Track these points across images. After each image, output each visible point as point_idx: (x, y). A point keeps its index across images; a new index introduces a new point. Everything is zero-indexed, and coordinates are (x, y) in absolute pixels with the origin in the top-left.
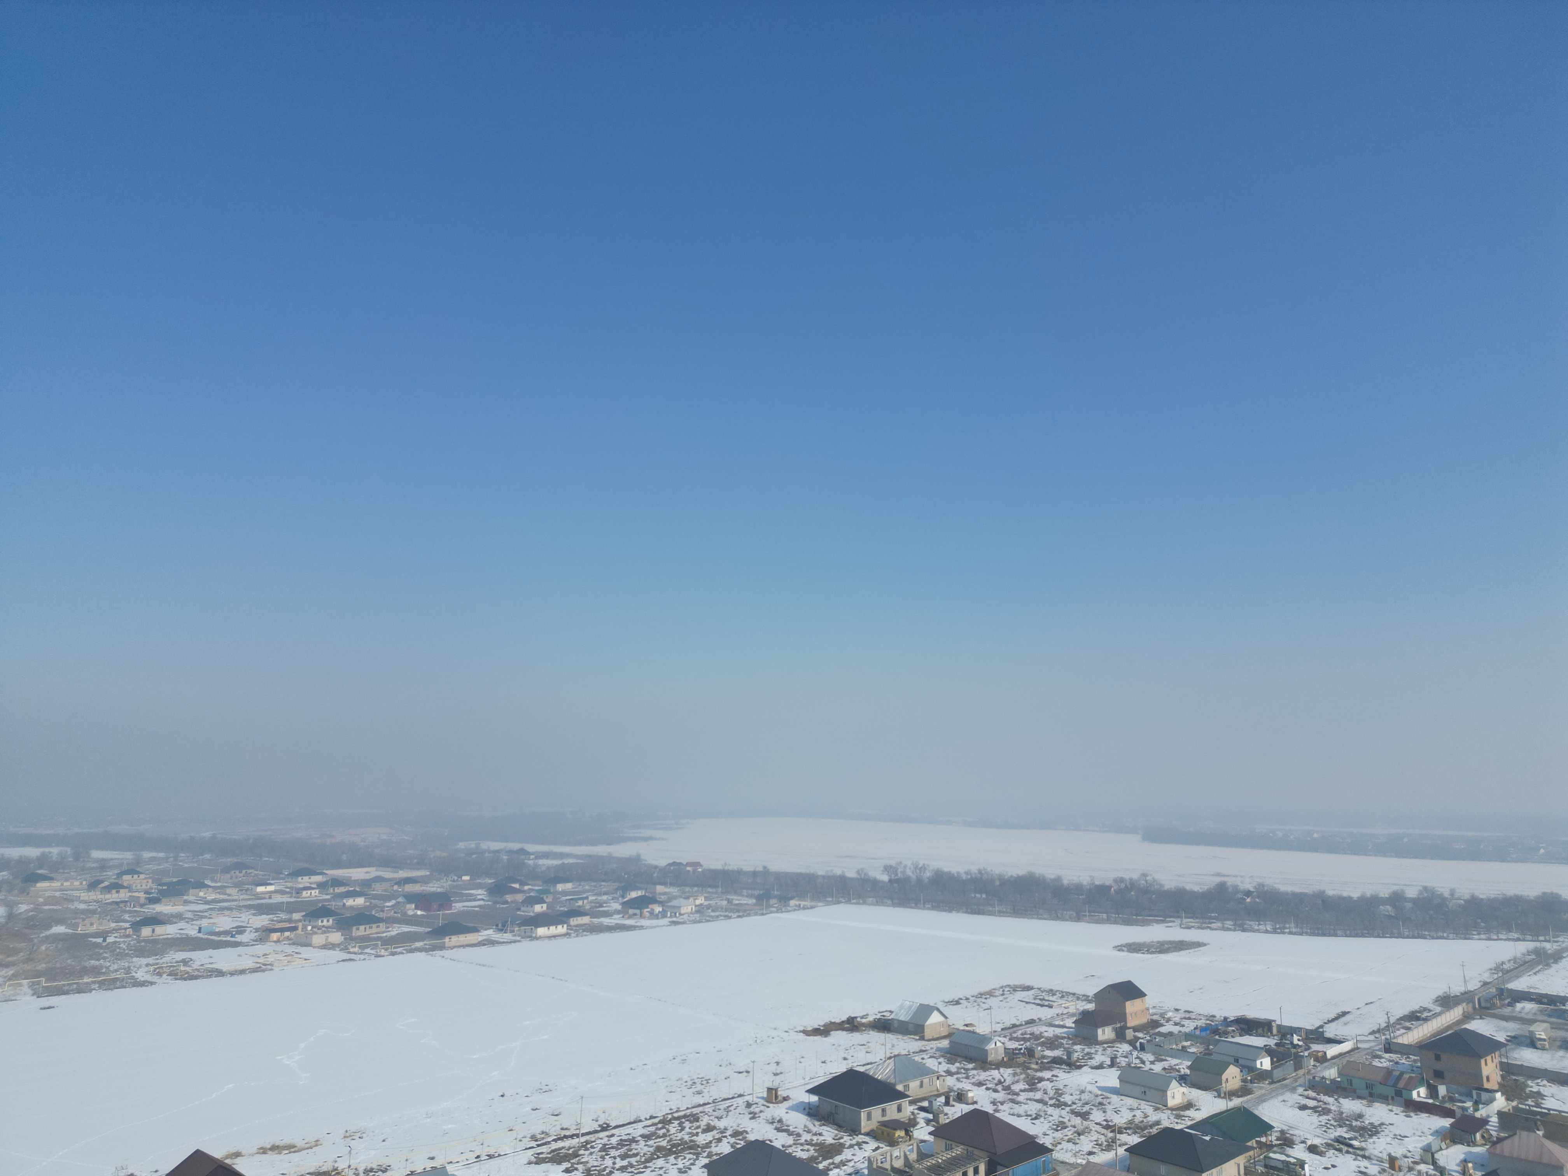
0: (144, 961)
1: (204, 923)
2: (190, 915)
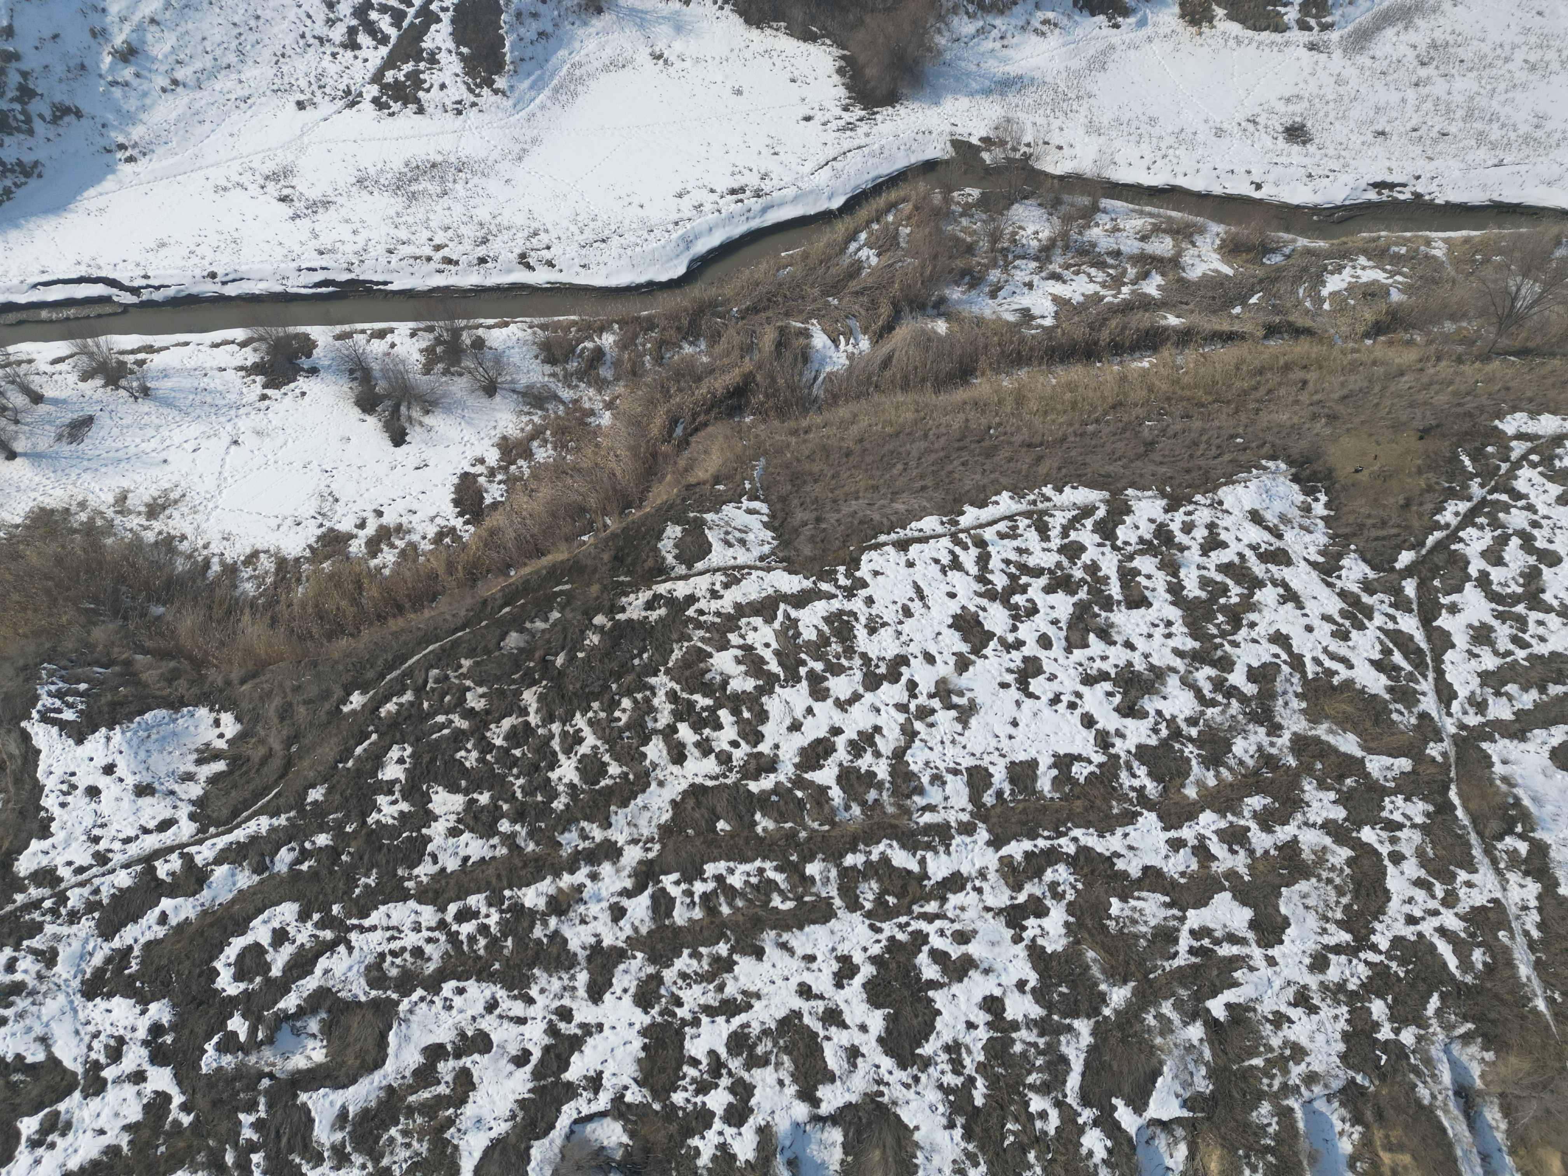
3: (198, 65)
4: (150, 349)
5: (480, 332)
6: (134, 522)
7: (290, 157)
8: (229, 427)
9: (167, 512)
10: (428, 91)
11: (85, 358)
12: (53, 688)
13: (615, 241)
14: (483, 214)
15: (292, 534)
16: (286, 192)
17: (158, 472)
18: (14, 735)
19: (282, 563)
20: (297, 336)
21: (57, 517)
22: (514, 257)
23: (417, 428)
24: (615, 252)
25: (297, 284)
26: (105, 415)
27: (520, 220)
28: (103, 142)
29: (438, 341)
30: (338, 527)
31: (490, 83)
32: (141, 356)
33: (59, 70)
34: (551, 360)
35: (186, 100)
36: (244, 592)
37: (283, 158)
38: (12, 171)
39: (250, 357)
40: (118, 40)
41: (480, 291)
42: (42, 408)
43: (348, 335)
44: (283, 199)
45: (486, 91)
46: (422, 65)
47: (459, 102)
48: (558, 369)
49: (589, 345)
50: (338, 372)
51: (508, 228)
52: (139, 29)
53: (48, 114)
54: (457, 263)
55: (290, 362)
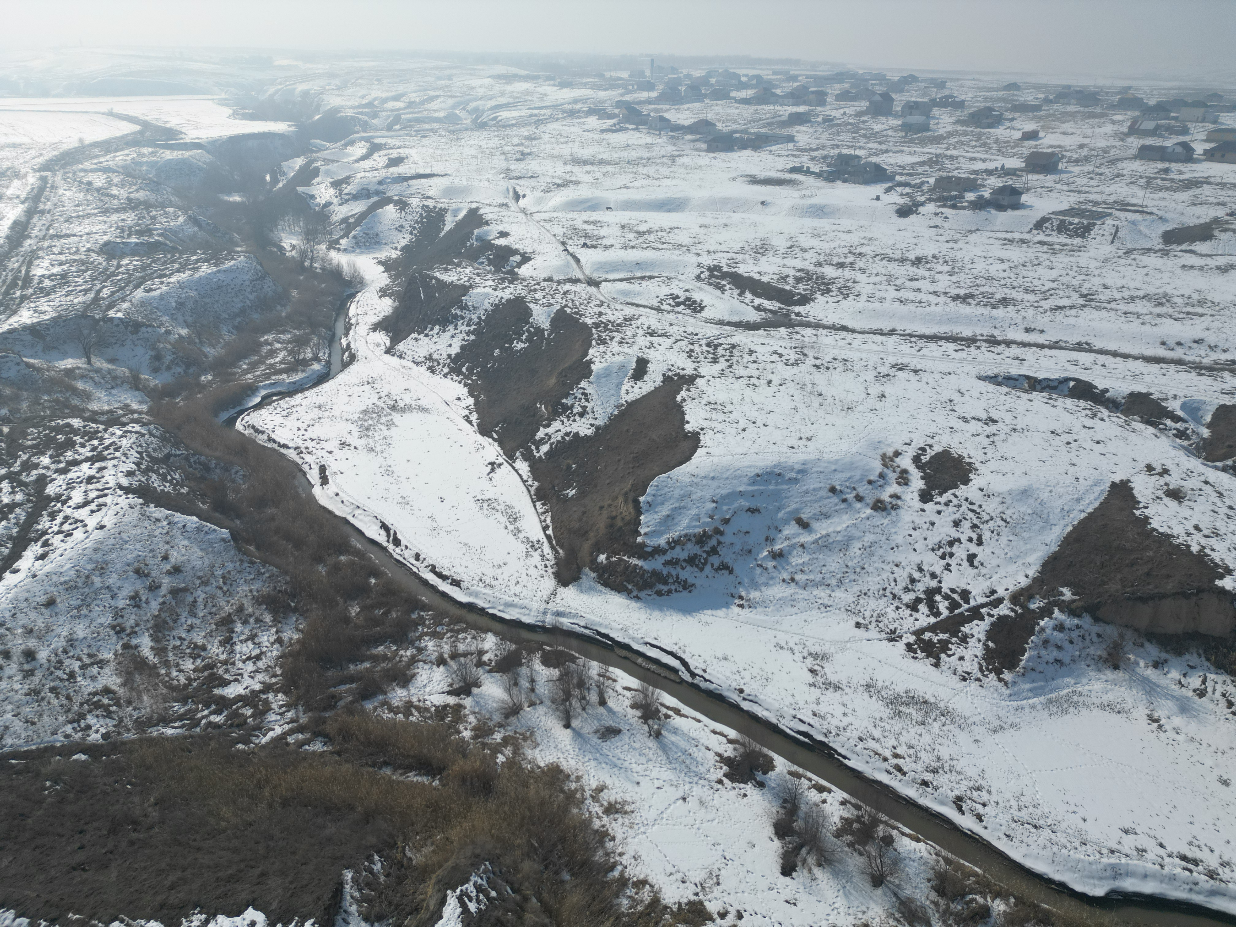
3: (812, 577)
4: (677, 712)
5: (894, 833)
6: (596, 809)
7: (832, 650)
8: (687, 786)
9: (616, 816)
10: (949, 656)
11: (641, 696)
12: (479, 881)
13: (1046, 833)
14: (944, 752)
15: (674, 886)
16: (816, 667)
17: (629, 786)
18: (440, 895)
19: (656, 901)
20: (766, 756)
21: (561, 777)
22: (952, 795)
23: (805, 872)
24: (1041, 841)
25: (787, 725)
26: (628, 734)
27: (972, 772)
28: (734, 591)
29: (858, 819)
30: (706, 904)
31: (999, 672)
32: (670, 713)
33: (738, 548)
34: (940, 890)
35: (792, 591)
36: (619, 905)
37: (827, 648)
38: (679, 583)
39: (729, 751)
40: (777, 547)
41: (910, 803)
42: (601, 710)
43: (799, 776)
44: (812, 671)
45: (992, 676)
46: (954, 640)
47: (968, 673)
48: (942, 902)
49: (980, 900)
50: (777, 795)
51: (959, 773)
52: (793, 547)
53: (716, 565)
54: (904, 774)
55: (751, 770)
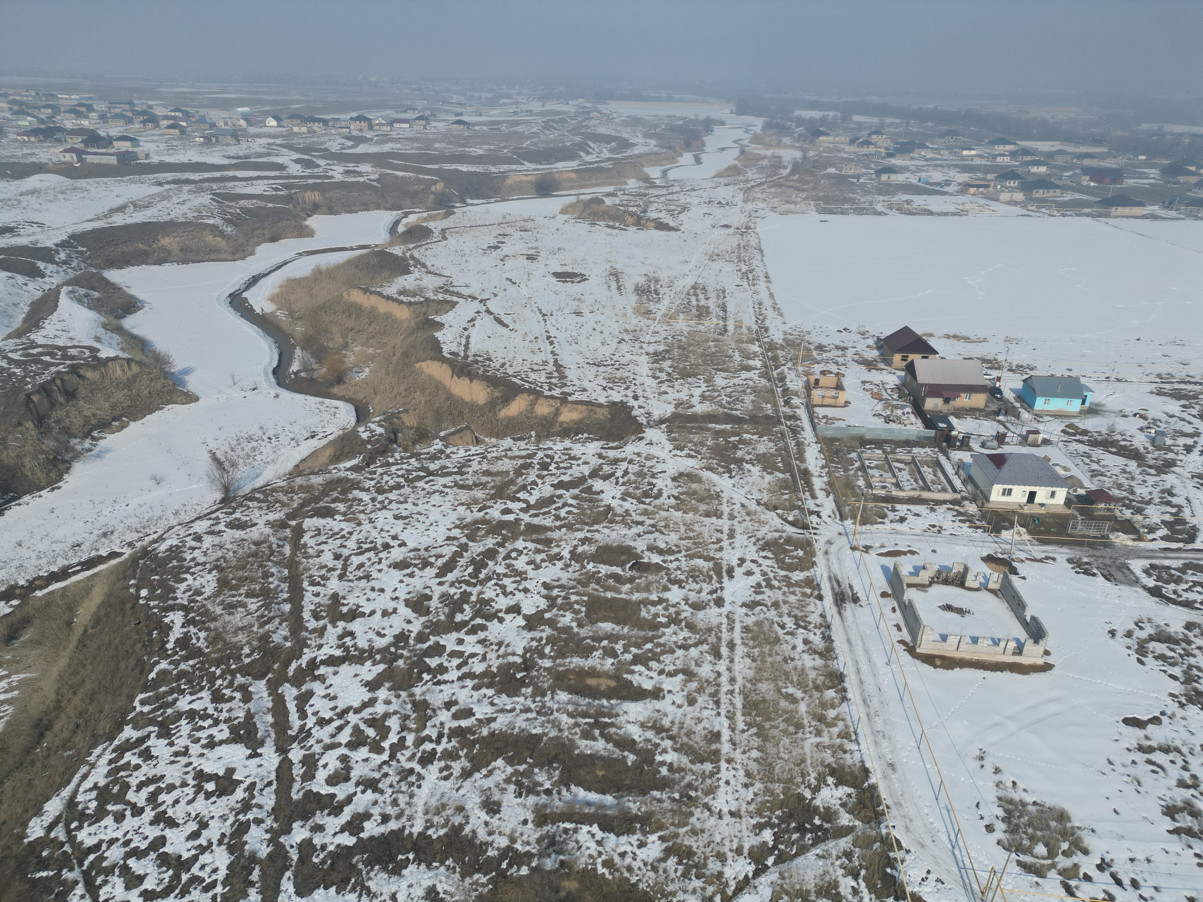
0: (881, 198)
1: (923, 175)
2: (913, 168)
